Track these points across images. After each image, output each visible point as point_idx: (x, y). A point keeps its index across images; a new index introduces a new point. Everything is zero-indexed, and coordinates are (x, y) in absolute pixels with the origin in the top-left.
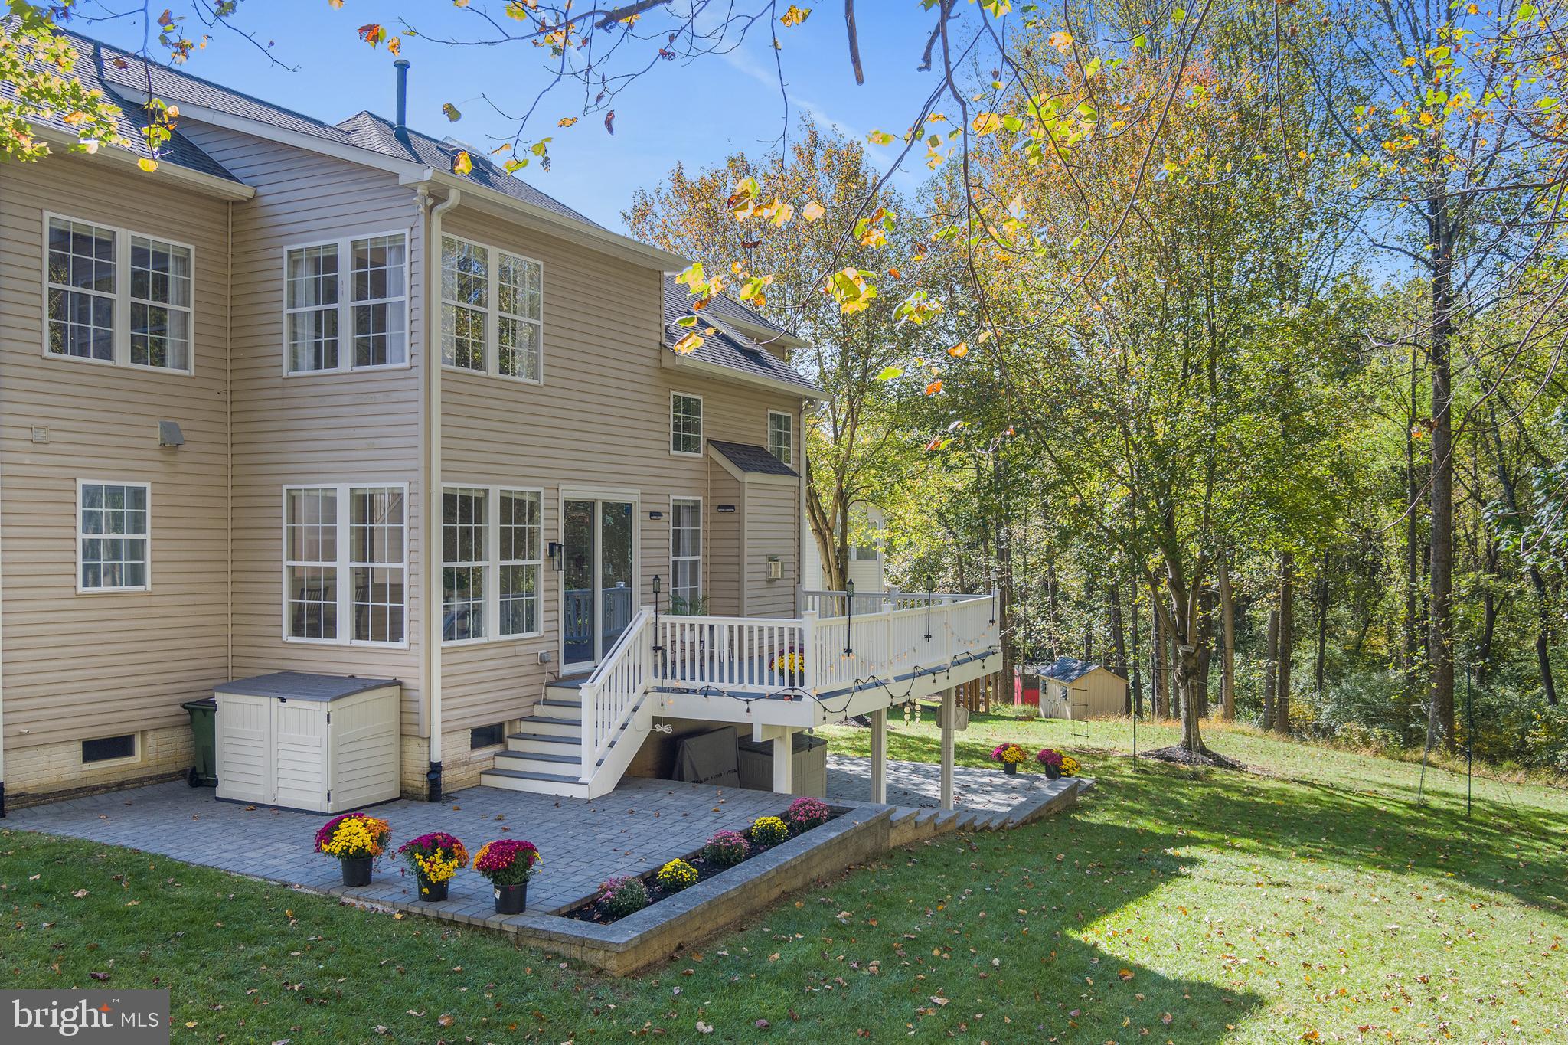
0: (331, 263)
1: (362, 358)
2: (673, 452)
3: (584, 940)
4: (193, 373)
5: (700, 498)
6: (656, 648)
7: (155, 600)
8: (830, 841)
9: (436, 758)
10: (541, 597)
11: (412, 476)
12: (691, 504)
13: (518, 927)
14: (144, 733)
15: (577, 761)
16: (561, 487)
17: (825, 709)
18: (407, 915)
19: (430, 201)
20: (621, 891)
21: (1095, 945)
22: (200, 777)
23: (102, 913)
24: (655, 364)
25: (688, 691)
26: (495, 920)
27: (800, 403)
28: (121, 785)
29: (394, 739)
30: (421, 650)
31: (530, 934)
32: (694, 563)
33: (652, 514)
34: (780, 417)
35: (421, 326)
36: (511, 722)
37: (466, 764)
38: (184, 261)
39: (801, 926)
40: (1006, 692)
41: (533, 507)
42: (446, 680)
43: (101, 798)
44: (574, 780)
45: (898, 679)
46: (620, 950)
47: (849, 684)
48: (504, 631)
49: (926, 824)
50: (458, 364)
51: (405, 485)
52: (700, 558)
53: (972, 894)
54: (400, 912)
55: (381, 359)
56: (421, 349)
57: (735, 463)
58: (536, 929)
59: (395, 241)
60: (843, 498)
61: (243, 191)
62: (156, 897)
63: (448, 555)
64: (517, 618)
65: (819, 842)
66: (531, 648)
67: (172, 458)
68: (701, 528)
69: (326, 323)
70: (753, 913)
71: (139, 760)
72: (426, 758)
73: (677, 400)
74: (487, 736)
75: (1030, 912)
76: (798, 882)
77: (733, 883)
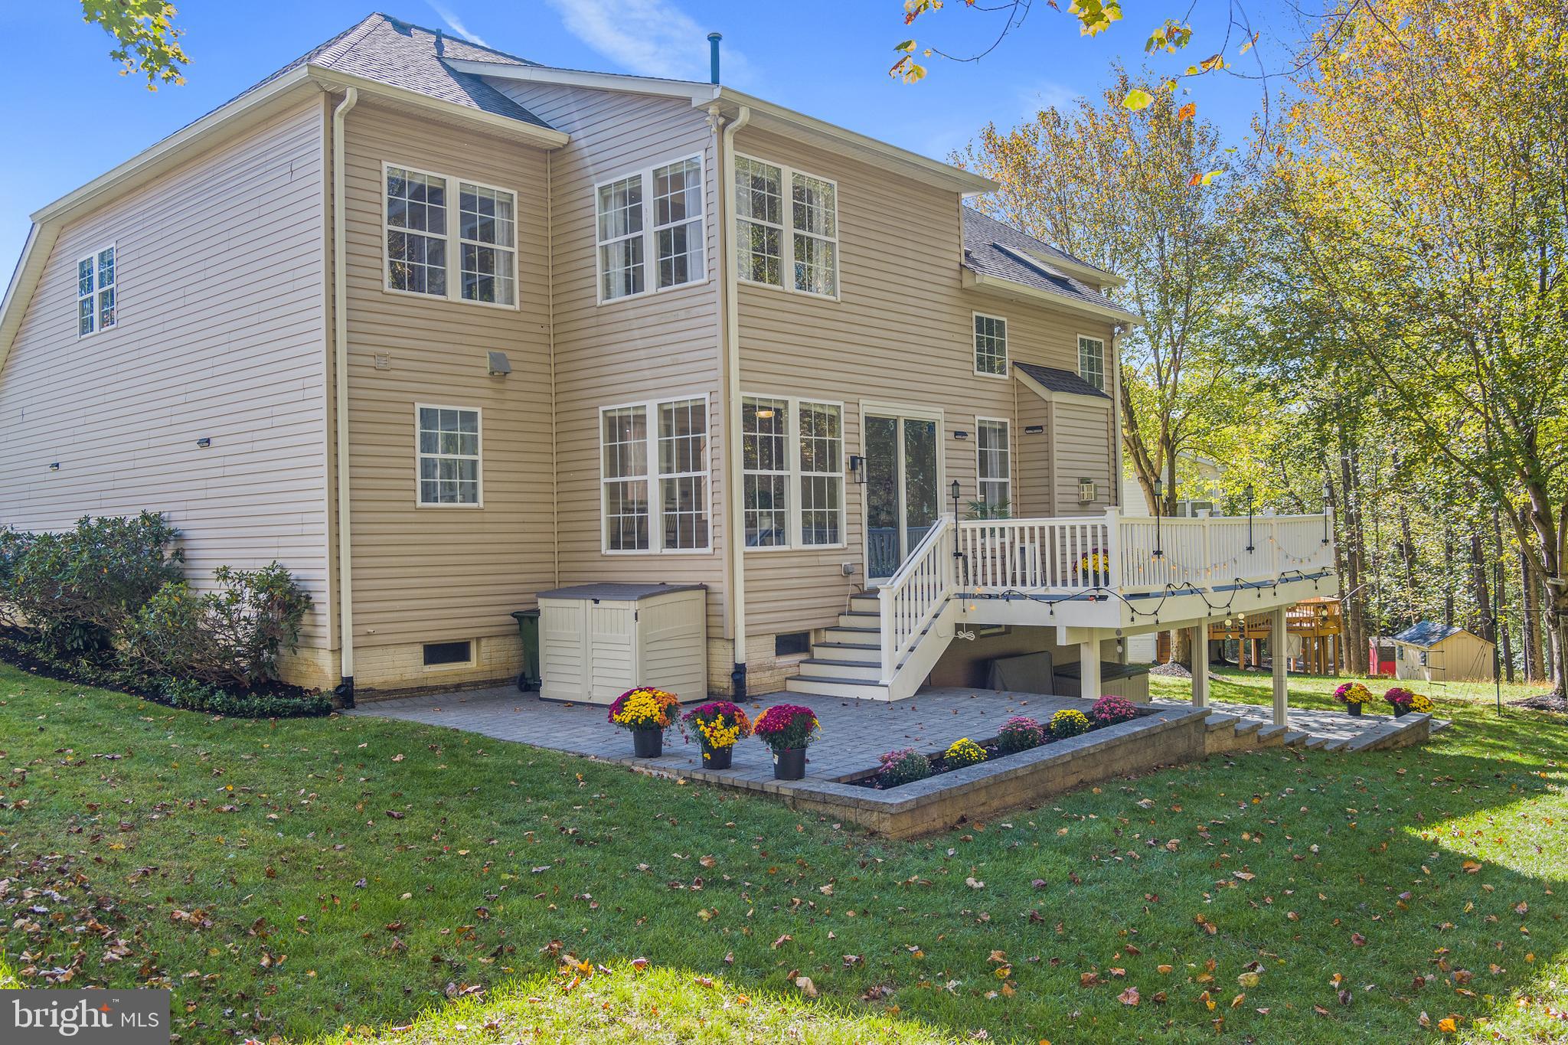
0: (636, 195)
1: (665, 280)
2: (977, 373)
3: (858, 801)
4: (518, 309)
5: (1007, 420)
6: (957, 555)
7: (488, 517)
8: (1135, 734)
9: (740, 659)
10: (843, 509)
11: (713, 386)
12: (998, 427)
13: (794, 790)
14: (478, 639)
15: (878, 665)
16: (862, 402)
17: (1133, 610)
18: (690, 780)
19: (721, 121)
20: (902, 762)
21: (1436, 842)
22: (529, 682)
23: (413, 773)
24: (957, 285)
25: (990, 596)
26: (772, 785)
27: (1111, 328)
28: (458, 687)
29: (701, 641)
30: (724, 554)
31: (805, 797)
32: (1003, 486)
33: (956, 433)
34: (1090, 342)
35: (716, 242)
36: (817, 631)
37: (771, 668)
38: (508, 207)
39: (1096, 808)
40: (1360, 663)
41: (833, 420)
42: (749, 584)
43: (440, 697)
44: (875, 683)
45: (1217, 589)
46: (893, 811)
47: (1160, 588)
48: (806, 540)
49: (1248, 734)
50: (756, 279)
51: (707, 396)
52: (1008, 480)
53: (1293, 792)
54: (684, 778)
55: (682, 276)
56: (717, 263)
57: (1042, 383)
58: (812, 792)
59: (692, 165)
60: (1169, 443)
61: (558, 138)
62: (463, 762)
63: (749, 463)
64: (822, 529)
65: (1122, 734)
66: (835, 559)
67: (500, 386)
68: (1009, 450)
69: (633, 252)
70: (1046, 796)
71: (475, 665)
72: (731, 660)
73: (979, 320)
74: (792, 643)
75: (1359, 810)
76: (1099, 772)
77: (1023, 762)
